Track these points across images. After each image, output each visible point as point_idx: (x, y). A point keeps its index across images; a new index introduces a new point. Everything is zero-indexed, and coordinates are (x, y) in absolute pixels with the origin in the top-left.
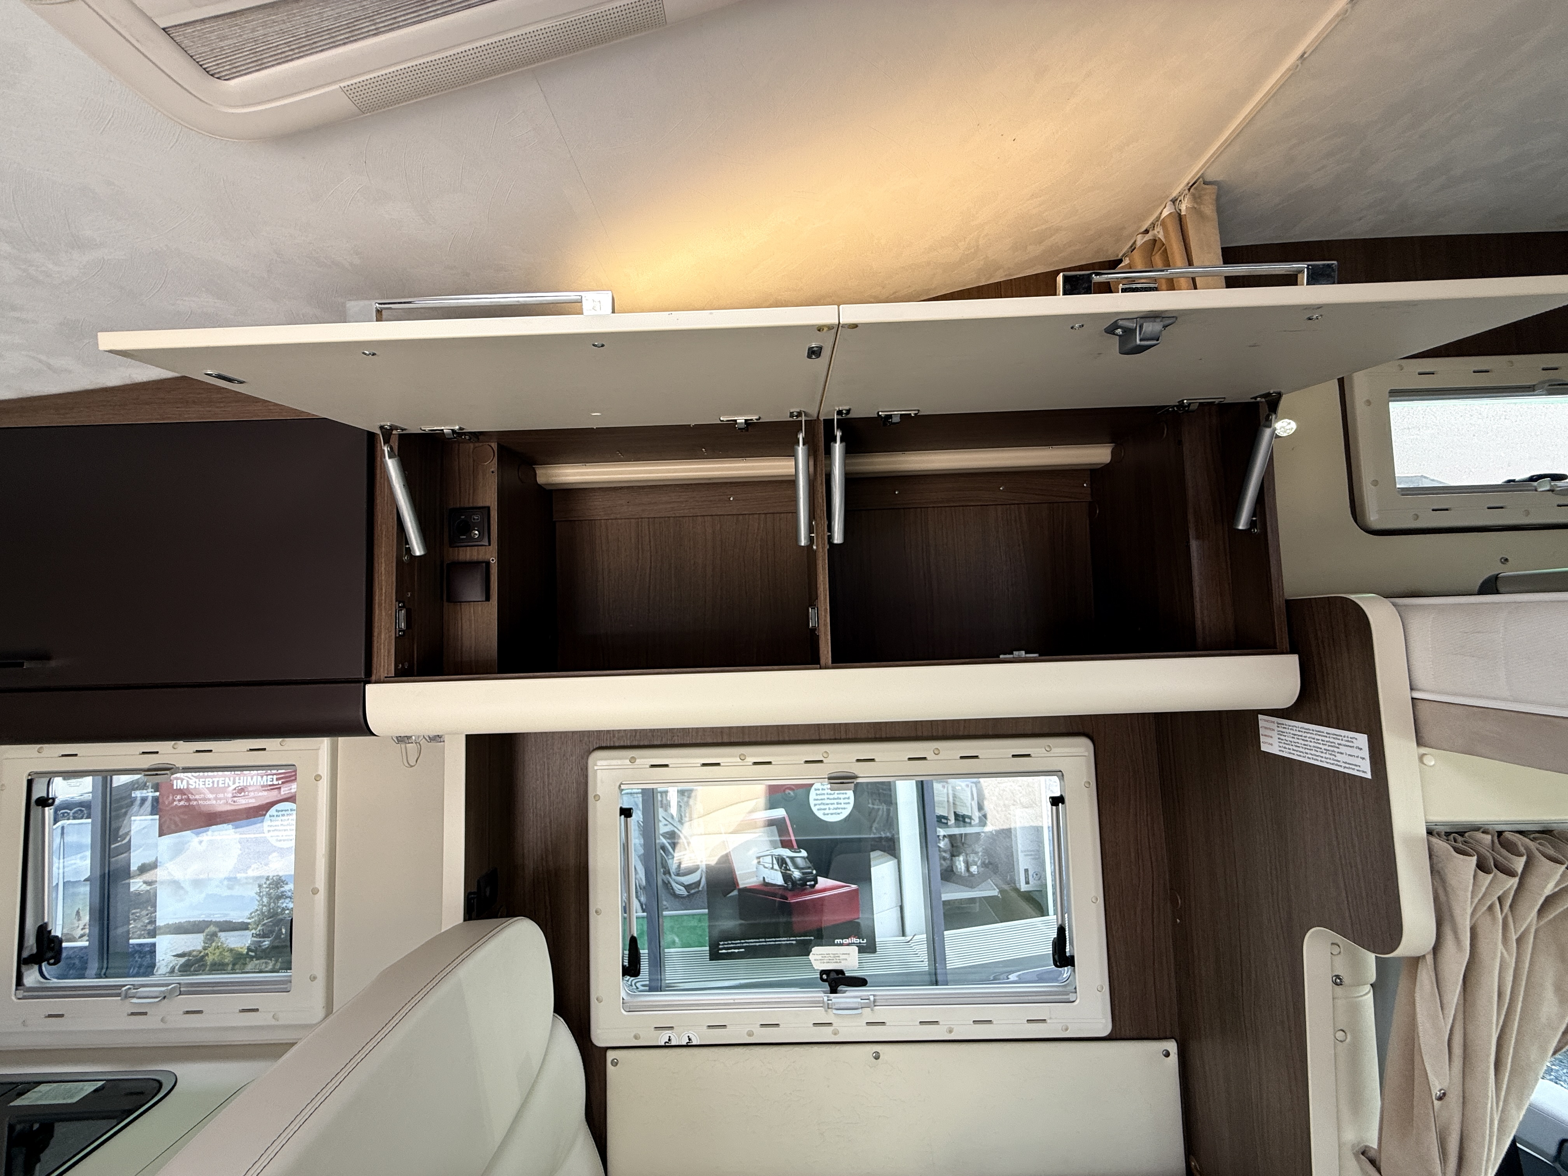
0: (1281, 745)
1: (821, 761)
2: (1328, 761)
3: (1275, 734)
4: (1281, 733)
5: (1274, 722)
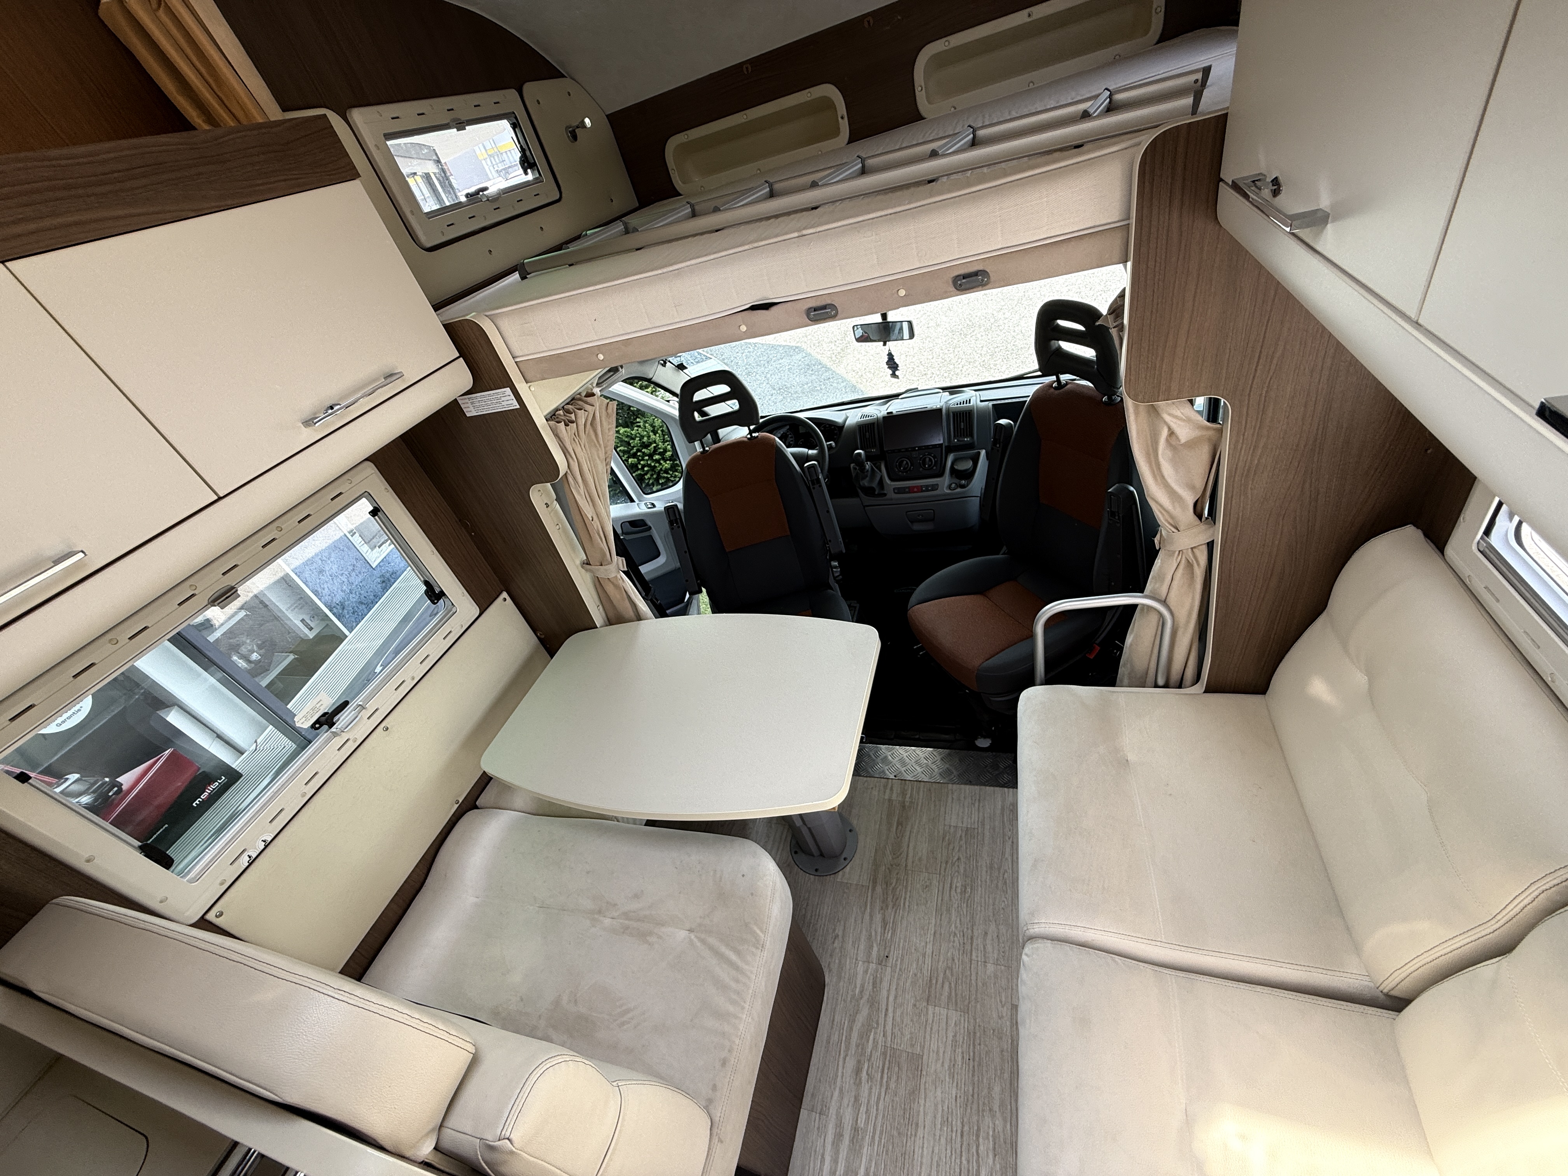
0: (475, 409)
1: (193, 595)
2: (500, 408)
3: (469, 405)
4: (473, 403)
5: (468, 399)
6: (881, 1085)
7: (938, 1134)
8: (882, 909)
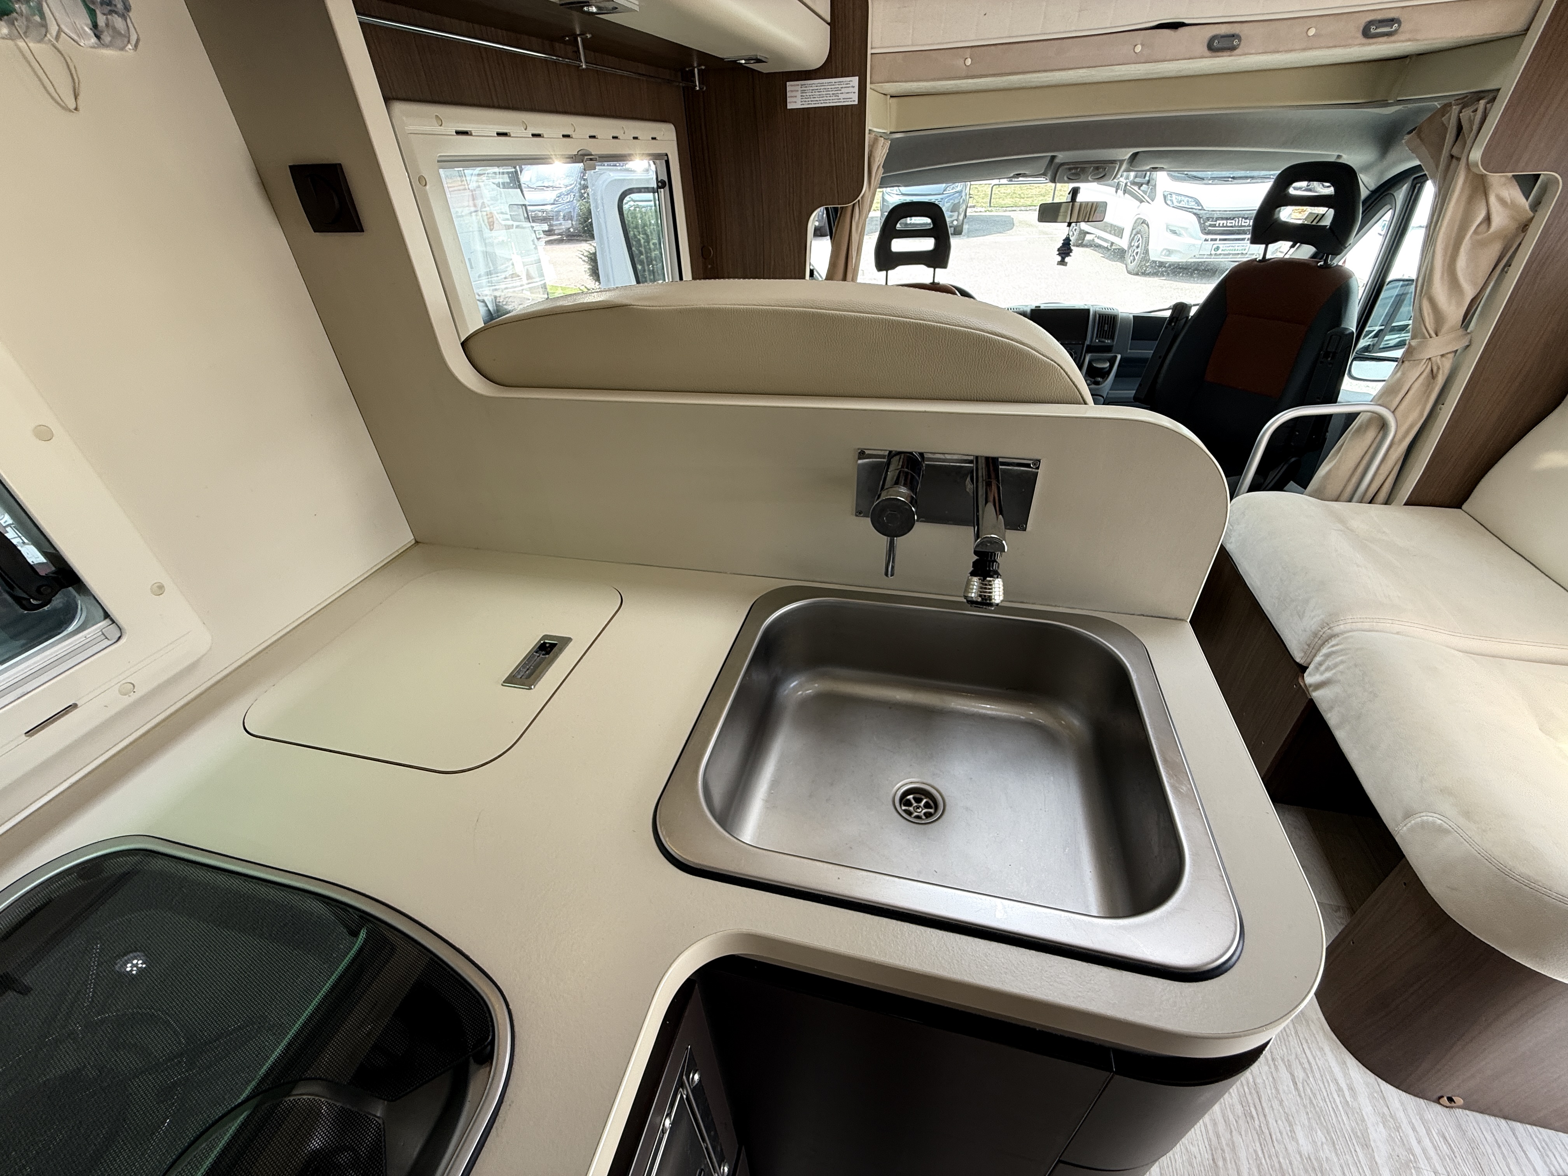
0: (802, 100)
2: (834, 101)
3: (799, 94)
4: (803, 92)
5: (798, 85)
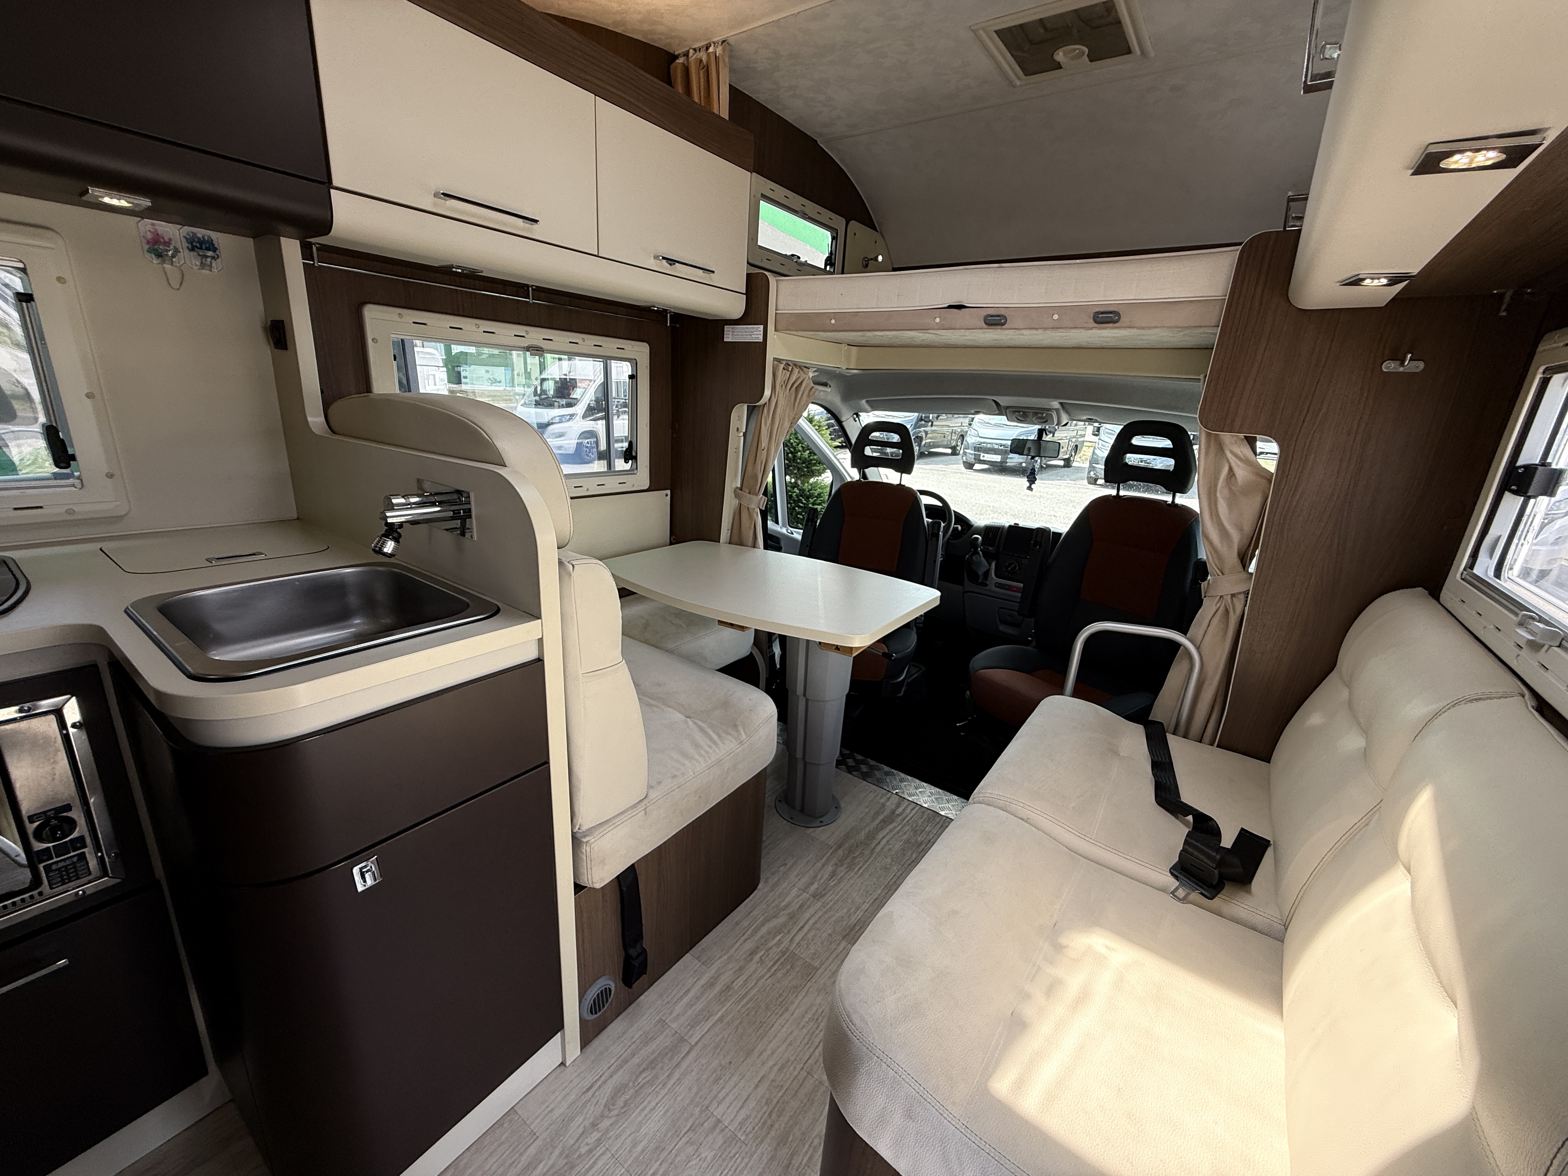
0: (733, 337)
1: (524, 337)
2: (749, 339)
3: (730, 333)
4: (733, 332)
5: (730, 328)
6: (769, 970)
7: (803, 1023)
8: (836, 865)
